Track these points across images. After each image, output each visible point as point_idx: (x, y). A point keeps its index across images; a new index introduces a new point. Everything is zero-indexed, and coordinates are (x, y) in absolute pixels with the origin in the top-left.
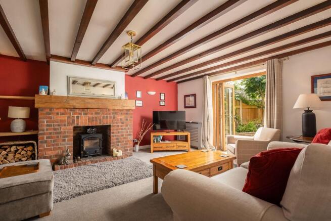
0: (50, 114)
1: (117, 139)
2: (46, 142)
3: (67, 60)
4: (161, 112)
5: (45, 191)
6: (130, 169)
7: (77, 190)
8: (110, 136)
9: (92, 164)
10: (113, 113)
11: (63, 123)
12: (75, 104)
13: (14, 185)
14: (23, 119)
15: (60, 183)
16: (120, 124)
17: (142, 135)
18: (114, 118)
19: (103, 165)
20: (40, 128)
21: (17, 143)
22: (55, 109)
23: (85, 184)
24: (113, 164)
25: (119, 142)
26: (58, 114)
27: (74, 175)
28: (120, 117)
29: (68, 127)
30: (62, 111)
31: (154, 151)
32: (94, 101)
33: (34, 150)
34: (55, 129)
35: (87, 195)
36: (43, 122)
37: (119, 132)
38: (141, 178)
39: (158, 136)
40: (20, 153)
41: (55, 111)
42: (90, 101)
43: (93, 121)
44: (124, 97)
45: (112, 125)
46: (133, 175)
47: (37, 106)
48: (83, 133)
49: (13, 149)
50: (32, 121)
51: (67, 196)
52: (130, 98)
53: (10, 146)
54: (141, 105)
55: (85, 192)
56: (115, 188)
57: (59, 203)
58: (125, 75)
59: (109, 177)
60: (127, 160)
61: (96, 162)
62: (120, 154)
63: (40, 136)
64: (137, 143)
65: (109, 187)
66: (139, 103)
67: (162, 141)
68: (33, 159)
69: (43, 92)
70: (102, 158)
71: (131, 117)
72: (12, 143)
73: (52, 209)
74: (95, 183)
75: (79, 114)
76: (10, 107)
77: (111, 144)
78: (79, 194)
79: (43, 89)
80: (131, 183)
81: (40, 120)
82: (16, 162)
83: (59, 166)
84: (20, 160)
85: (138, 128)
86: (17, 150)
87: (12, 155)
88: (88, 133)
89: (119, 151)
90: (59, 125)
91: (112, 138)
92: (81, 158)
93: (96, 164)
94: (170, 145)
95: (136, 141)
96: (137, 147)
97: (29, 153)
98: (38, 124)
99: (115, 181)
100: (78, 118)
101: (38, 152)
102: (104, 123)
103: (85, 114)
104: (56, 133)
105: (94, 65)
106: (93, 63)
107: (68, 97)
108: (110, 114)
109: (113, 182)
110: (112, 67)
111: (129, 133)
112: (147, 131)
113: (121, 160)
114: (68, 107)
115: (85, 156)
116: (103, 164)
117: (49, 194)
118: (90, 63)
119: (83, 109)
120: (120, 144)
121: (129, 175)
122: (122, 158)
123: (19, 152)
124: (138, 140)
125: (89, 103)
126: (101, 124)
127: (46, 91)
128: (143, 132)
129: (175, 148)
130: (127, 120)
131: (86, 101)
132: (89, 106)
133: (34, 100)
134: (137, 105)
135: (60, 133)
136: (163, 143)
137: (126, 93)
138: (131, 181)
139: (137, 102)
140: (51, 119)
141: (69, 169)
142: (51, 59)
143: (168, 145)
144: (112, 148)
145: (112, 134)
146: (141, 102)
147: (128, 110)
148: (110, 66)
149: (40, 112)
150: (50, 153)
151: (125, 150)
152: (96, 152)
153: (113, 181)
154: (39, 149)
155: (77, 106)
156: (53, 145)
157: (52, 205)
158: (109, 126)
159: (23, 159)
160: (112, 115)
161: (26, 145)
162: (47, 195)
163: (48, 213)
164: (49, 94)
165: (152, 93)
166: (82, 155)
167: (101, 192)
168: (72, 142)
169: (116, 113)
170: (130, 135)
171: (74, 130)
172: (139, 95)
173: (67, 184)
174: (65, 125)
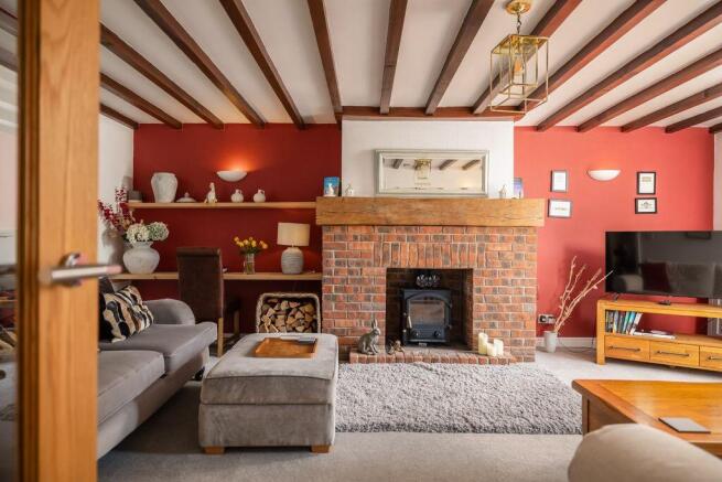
0: (341, 238)
1: (490, 308)
2: (335, 298)
3: (374, 112)
4: (646, 235)
5: (321, 400)
6: (518, 396)
7: (384, 417)
8: (471, 298)
9: (424, 364)
10: (478, 238)
11: (366, 260)
12: (389, 215)
13: (273, 374)
14: (300, 248)
15: (355, 391)
16: (499, 269)
17: (568, 303)
18: (481, 251)
19: (450, 372)
20: (325, 268)
21: (290, 295)
22: (350, 228)
23: (402, 408)
24: (474, 375)
25: (495, 317)
26: (356, 238)
27: (384, 381)
28: (499, 249)
29: (376, 269)
30: (363, 231)
31: (609, 360)
32: (430, 206)
33: (316, 314)
34: (351, 272)
35: (404, 433)
36: (330, 255)
37: (494, 291)
38: (549, 431)
39: (622, 314)
40: (293, 316)
41: (351, 232)
42: (421, 206)
43: (428, 256)
44: (511, 192)
45: (475, 268)
46: (525, 415)
47: (320, 221)
48: (407, 286)
49: (284, 305)
50: (313, 253)
51: (364, 423)
52: (529, 194)
53: (281, 300)
54: (567, 213)
55: (401, 427)
56: (470, 436)
57: (347, 434)
58: (516, 128)
59: (460, 404)
60: (516, 370)
61: (434, 361)
62: (497, 349)
63: (324, 286)
64: (550, 327)
65: (455, 429)
66: (561, 209)
67: (638, 330)
68: (315, 331)
69: (330, 192)
70: (450, 353)
71: (531, 250)
72: (282, 295)
73: (332, 442)
74: (425, 410)
75: (400, 239)
76: (280, 224)
77: (475, 322)
78: (387, 427)
79: (330, 185)
80: (517, 435)
81: (324, 251)
82: (288, 331)
83: (357, 356)
84: (294, 330)
85: (554, 281)
86: (289, 310)
87: (283, 317)
88: (417, 287)
89: (496, 341)
90: (358, 264)
91: (475, 304)
92: (402, 345)
93: (434, 366)
94: (673, 349)
95: (551, 321)
96: (553, 339)
97: (308, 319)
98: (321, 259)
99: (474, 419)
100: (395, 247)
101: (322, 319)
102: (456, 263)
103: (413, 239)
104: (353, 281)
105: (430, 115)
106: (428, 111)
107: (375, 200)
108: (470, 240)
109: (467, 421)
110: (476, 112)
111: (524, 295)
112: (584, 293)
113: (498, 367)
114: (375, 222)
115: (410, 340)
116: (451, 369)
117: (327, 407)
118: (421, 112)
119: (408, 227)
120: (497, 323)
121: (515, 412)
122: (502, 362)
123: (292, 313)
124: (556, 317)
125: (418, 211)
126: (448, 266)
127: (335, 189)
128: (574, 295)
129: (692, 362)
130: (518, 257)
131: (414, 206)
132: (421, 219)
133: (314, 210)
134: (553, 213)
135: (361, 281)
136: (643, 339)
137: (518, 180)
138: (516, 430)
139: (554, 204)
140: (344, 248)
141: (376, 367)
142: (344, 117)
143: (665, 348)
144: (475, 329)
145: (475, 295)
146: (567, 205)
147: (525, 228)
148: (469, 111)
149: (325, 234)
150: (342, 323)
151: (516, 343)
152: (435, 336)
153: (469, 418)
154: (325, 311)
155: (394, 218)
156: (347, 306)
157: (333, 434)
158: (470, 271)
159: (298, 329)
160: (477, 244)
161: (303, 301)
162: (324, 410)
163: (324, 448)
164: (340, 194)
165: (607, 174)
166: (405, 339)
167: (435, 436)
168: (384, 304)
169: (488, 238)
170: (527, 300)
171: (388, 277)
172: (560, 182)
173: (368, 398)
174: (369, 264)
